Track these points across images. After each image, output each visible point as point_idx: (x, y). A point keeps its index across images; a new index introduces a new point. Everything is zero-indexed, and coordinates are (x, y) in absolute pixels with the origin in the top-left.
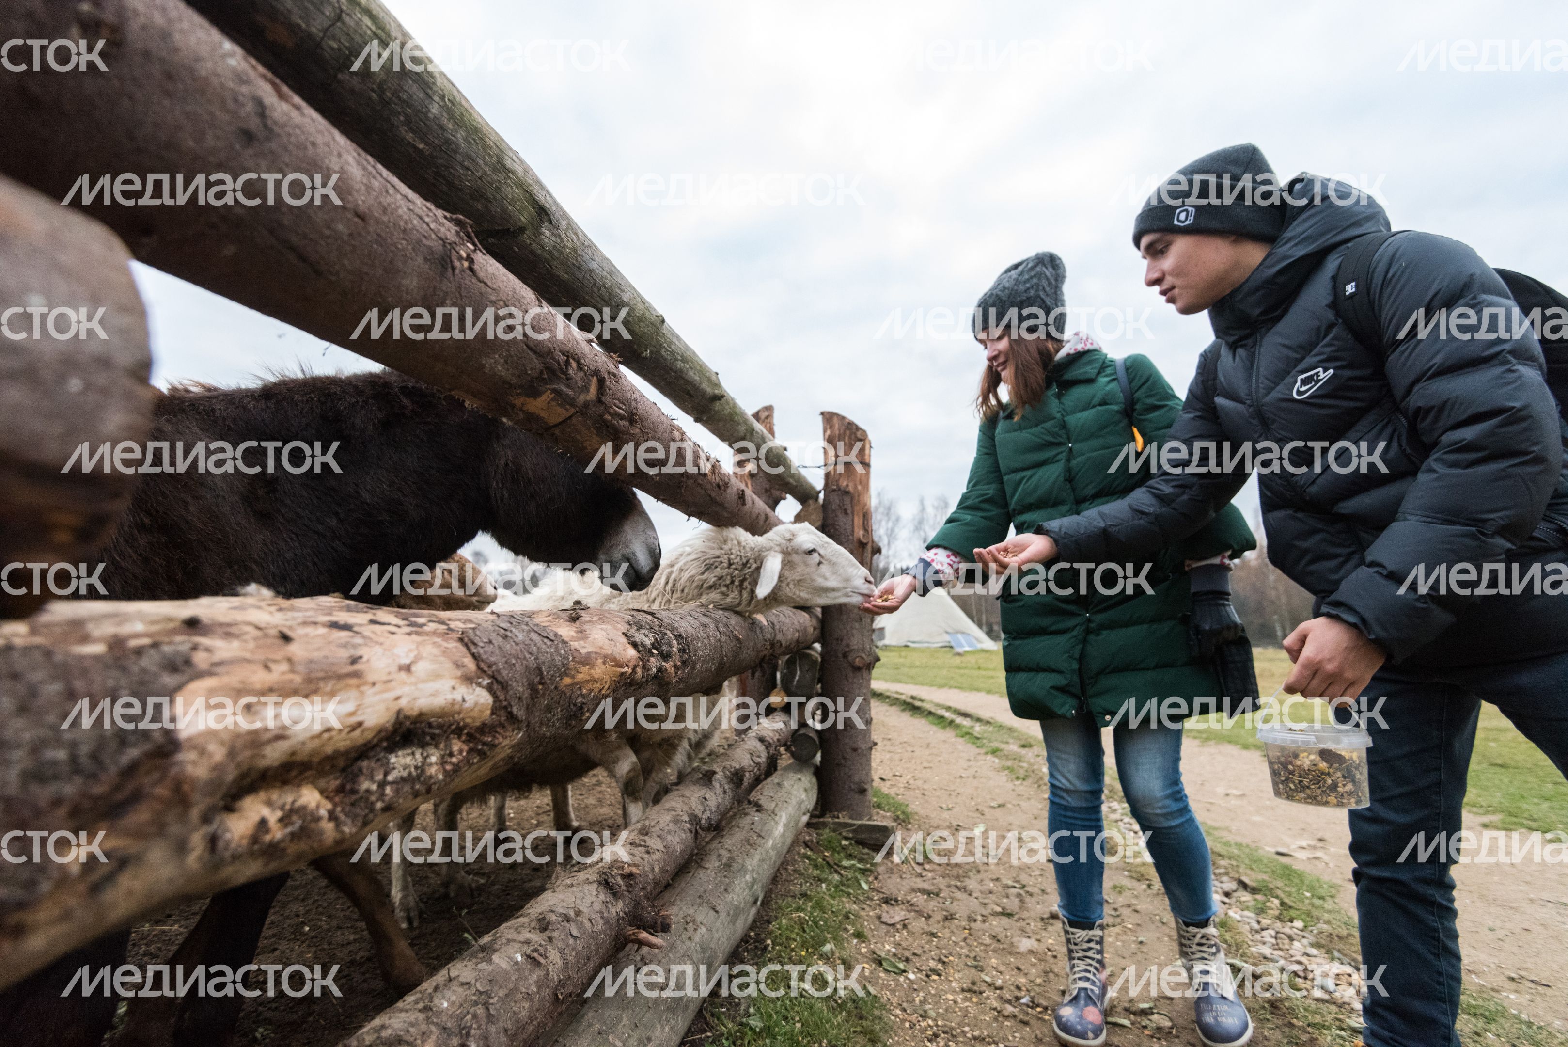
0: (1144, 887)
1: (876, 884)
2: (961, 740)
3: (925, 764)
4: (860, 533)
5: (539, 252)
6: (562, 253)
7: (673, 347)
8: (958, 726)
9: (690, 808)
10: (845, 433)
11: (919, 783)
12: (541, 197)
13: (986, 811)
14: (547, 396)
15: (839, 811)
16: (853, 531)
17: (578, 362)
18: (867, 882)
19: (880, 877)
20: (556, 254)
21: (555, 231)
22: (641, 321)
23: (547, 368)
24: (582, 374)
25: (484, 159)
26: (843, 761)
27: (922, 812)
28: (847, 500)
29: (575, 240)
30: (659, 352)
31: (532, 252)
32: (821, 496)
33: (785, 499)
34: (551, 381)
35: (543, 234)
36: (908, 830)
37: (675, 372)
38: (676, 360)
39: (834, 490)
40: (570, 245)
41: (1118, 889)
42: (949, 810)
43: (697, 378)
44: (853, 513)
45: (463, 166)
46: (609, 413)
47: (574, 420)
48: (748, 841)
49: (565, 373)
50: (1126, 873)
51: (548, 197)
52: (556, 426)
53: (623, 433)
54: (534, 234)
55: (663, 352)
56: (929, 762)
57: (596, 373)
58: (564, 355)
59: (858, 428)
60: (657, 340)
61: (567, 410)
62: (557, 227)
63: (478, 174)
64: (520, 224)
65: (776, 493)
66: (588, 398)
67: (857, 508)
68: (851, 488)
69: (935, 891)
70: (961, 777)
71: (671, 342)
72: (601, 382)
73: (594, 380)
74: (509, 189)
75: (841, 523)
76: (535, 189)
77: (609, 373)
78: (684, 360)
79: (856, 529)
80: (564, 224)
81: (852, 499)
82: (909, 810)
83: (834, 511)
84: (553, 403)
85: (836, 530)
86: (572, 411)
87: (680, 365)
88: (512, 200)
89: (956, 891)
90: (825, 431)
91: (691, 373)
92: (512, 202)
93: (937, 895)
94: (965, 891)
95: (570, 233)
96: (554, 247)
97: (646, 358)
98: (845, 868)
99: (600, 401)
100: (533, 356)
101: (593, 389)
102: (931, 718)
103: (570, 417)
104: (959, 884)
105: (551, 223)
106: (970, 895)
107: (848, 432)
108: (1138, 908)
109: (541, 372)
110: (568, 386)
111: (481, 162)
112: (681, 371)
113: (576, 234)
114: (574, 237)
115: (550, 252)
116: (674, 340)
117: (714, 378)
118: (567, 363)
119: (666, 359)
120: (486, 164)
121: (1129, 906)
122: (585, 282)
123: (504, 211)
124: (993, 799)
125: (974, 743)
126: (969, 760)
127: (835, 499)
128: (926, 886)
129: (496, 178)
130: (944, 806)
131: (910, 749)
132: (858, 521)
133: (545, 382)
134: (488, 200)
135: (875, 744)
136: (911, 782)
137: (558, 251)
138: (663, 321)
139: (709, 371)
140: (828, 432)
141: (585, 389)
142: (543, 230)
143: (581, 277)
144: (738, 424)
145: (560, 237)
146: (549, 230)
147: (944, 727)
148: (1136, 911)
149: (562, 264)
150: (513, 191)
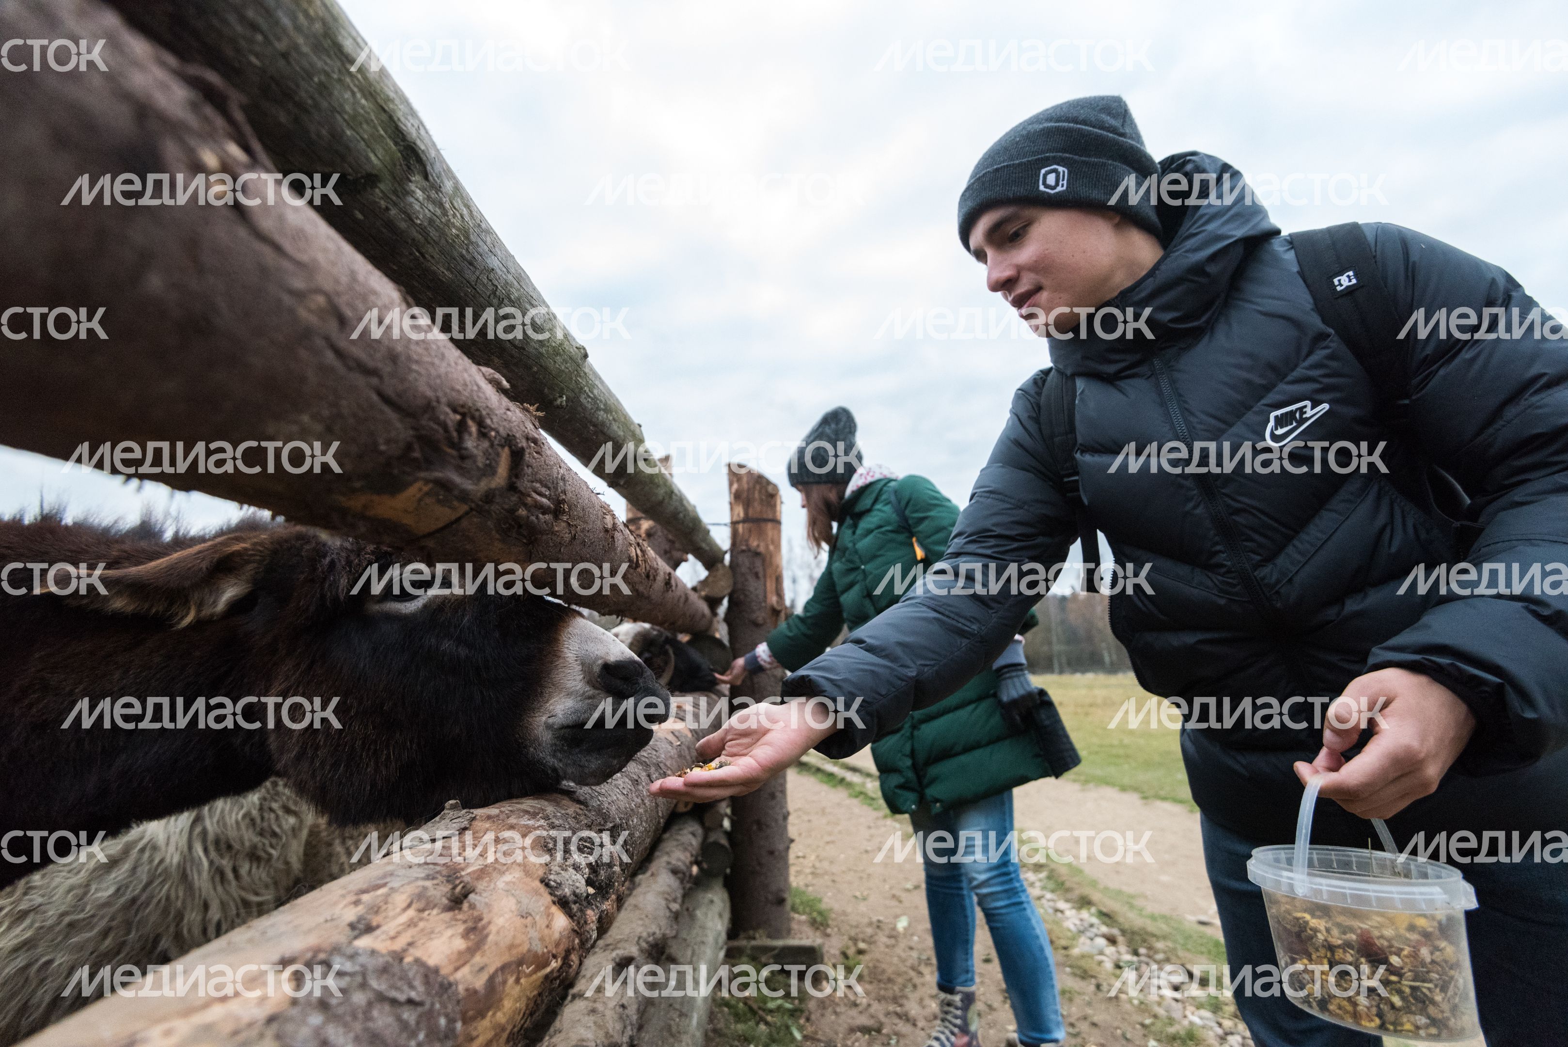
0: (1092, 988)
1: (810, 1029)
2: (855, 801)
3: (828, 839)
4: (773, 599)
5: (403, 225)
6: (443, 234)
7: (595, 392)
8: (849, 785)
9: (607, 1033)
10: (754, 487)
11: (826, 865)
12: (409, 127)
13: (904, 896)
14: (414, 491)
15: (755, 929)
16: (765, 597)
17: (481, 424)
18: (801, 1029)
19: (813, 1017)
20: (433, 233)
21: (433, 194)
22: (558, 354)
23: (420, 438)
24: (486, 444)
25: (294, 19)
26: (758, 868)
27: (836, 907)
28: (758, 563)
29: (467, 218)
30: (578, 398)
31: (390, 225)
32: (727, 557)
33: (686, 560)
34: (428, 463)
35: (411, 193)
36: (828, 936)
37: (595, 425)
38: (598, 409)
39: (743, 551)
40: (457, 222)
41: (1068, 995)
42: (865, 899)
43: (621, 433)
44: (765, 576)
45: (242, 18)
46: (525, 505)
47: (465, 523)
48: (669, 1028)
49: (458, 446)
50: (1068, 970)
51: (422, 132)
52: (430, 535)
53: (542, 532)
54: (395, 192)
55: (583, 399)
56: (830, 834)
57: (509, 440)
58: (455, 411)
59: (768, 482)
60: (577, 382)
61: (454, 509)
62: (438, 189)
63: (281, 46)
64: (368, 168)
65: (677, 554)
66: (493, 485)
67: (769, 571)
68: (762, 549)
69: (876, 1026)
70: (867, 852)
71: (594, 386)
72: (517, 456)
73: (505, 453)
74: (347, 95)
75: (752, 589)
76: (400, 113)
77: (528, 439)
78: (608, 410)
79: (769, 595)
80: (448, 186)
81: (764, 561)
82: (823, 906)
83: (743, 574)
84: (428, 500)
85: (746, 596)
86: (464, 508)
87: (602, 415)
88: (354, 117)
89: (897, 1021)
90: (731, 485)
91: (615, 427)
92: (355, 121)
93: (879, 1031)
94: (908, 1020)
95: (458, 203)
96: (431, 222)
97: (560, 407)
98: (771, 1011)
99: (512, 487)
100: (390, 414)
101: (502, 470)
102: (820, 775)
103: (458, 520)
104: (898, 1009)
105: (426, 177)
106: (915, 1025)
107: (758, 487)
108: (1096, 1019)
109: (409, 447)
110: (462, 471)
111: (286, 21)
112: (603, 424)
113: (468, 207)
114: (465, 212)
115: (422, 229)
116: (597, 382)
117: (637, 432)
118: (462, 427)
119: (585, 409)
120: (298, 28)
121: (1085, 1018)
122: (480, 288)
123: (336, 136)
124: (907, 879)
125: (870, 805)
126: (869, 827)
127: (744, 560)
128: (863, 1020)
129: (319, 64)
130: (858, 894)
131: (806, 818)
132: (770, 585)
133: (417, 465)
134: (301, 106)
135: (792, 841)
136: (818, 865)
137: (437, 229)
138: (586, 356)
139: (632, 423)
140: (735, 486)
141: (490, 470)
142: (412, 187)
143: (473, 278)
144: (658, 486)
145: (441, 205)
146: (423, 190)
147: (834, 786)
148: (1094, 1025)
149: (442, 252)
150: (356, 102)
